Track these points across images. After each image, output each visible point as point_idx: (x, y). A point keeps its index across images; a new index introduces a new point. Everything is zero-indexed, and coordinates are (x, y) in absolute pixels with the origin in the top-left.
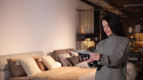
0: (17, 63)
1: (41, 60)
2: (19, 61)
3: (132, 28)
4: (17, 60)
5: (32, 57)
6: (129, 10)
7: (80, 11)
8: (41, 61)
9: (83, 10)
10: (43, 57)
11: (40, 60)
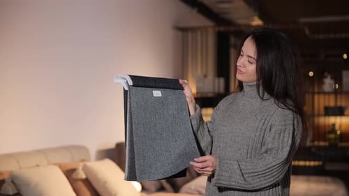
0: (5, 185)
1: (85, 173)
2: (14, 180)
3: (332, 78)
4: (6, 177)
5: (55, 164)
6: (307, 32)
7: (183, 30)
8: (84, 176)
9: (193, 30)
10: (89, 164)
11: (82, 175)
